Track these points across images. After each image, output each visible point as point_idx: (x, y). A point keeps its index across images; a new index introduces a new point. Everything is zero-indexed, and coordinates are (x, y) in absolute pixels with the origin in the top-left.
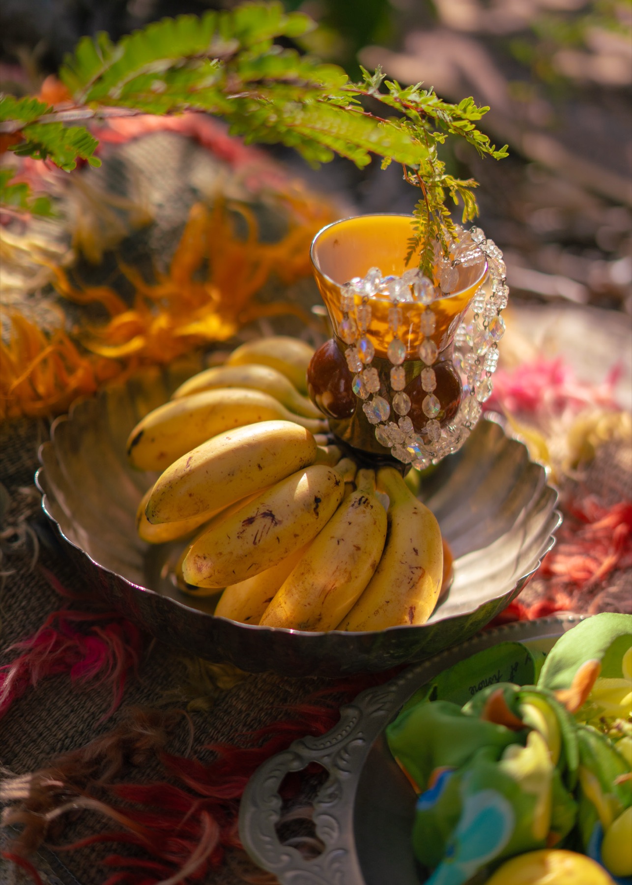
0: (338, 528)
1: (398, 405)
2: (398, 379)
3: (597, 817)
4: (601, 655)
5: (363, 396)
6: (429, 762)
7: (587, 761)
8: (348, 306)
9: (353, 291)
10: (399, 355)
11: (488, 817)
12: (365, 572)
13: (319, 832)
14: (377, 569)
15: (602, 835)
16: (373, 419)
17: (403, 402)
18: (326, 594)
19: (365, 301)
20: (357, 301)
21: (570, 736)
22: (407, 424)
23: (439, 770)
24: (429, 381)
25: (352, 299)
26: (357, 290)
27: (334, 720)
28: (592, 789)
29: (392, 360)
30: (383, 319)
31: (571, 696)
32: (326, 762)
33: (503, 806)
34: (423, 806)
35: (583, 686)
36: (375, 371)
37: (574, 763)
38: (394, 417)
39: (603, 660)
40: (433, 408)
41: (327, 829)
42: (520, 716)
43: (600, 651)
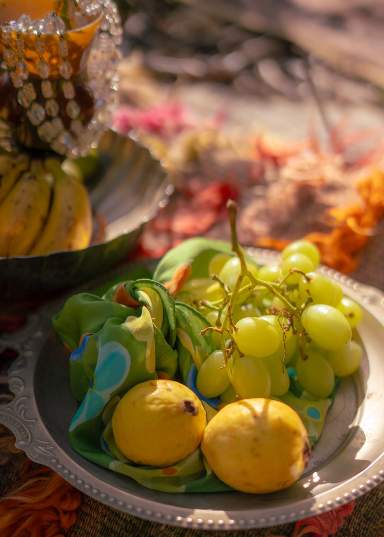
0: (16, 194)
1: (50, 110)
2: (48, 90)
3: (192, 360)
4: (191, 260)
5: (26, 105)
6: (78, 333)
7: (182, 324)
8: (8, 39)
9: (11, 29)
10: (45, 72)
11: (113, 357)
12: (36, 223)
13: (11, 389)
14: (45, 221)
15: (196, 372)
16: (35, 122)
17: (53, 107)
18: (10, 239)
19: (19, 34)
20: (14, 36)
21: (170, 310)
22: (58, 123)
23: (83, 336)
24: (69, 91)
25: (10, 34)
26: (13, 28)
27: (23, 323)
28: (186, 342)
29: (42, 76)
30: (33, 49)
31: (171, 285)
32: (17, 347)
33: (124, 352)
34: (73, 358)
35: (179, 279)
36: (31, 85)
37: (173, 326)
38: (49, 118)
39: (193, 264)
40: (74, 110)
41: (16, 386)
42: (136, 297)
43: (192, 258)
